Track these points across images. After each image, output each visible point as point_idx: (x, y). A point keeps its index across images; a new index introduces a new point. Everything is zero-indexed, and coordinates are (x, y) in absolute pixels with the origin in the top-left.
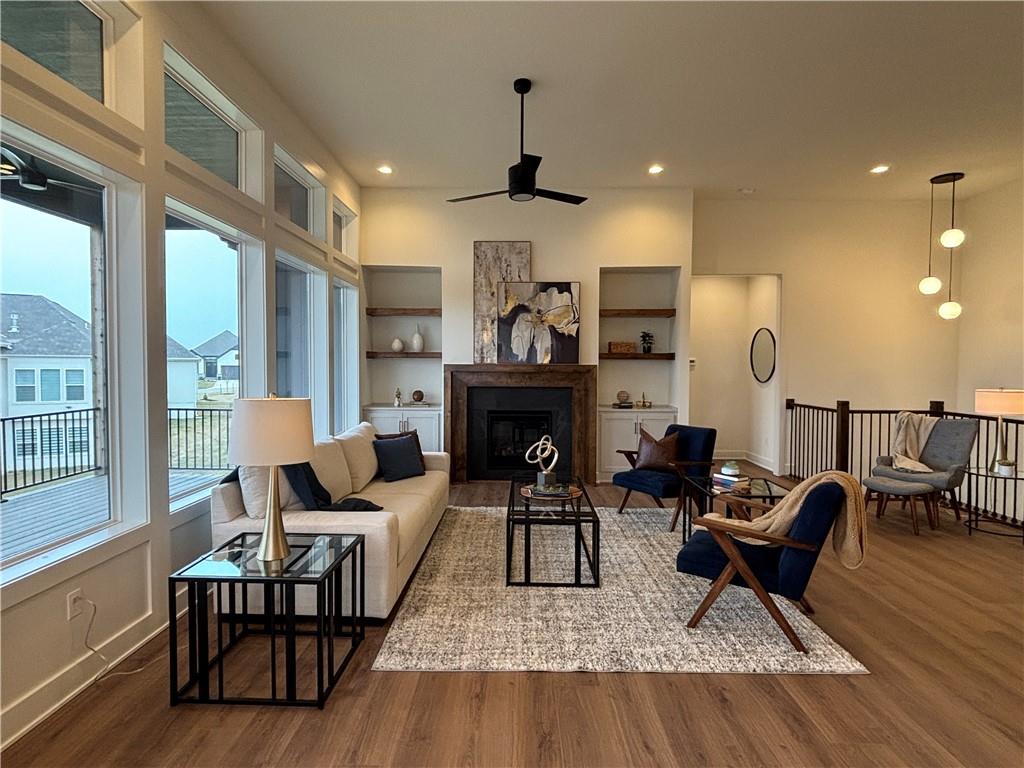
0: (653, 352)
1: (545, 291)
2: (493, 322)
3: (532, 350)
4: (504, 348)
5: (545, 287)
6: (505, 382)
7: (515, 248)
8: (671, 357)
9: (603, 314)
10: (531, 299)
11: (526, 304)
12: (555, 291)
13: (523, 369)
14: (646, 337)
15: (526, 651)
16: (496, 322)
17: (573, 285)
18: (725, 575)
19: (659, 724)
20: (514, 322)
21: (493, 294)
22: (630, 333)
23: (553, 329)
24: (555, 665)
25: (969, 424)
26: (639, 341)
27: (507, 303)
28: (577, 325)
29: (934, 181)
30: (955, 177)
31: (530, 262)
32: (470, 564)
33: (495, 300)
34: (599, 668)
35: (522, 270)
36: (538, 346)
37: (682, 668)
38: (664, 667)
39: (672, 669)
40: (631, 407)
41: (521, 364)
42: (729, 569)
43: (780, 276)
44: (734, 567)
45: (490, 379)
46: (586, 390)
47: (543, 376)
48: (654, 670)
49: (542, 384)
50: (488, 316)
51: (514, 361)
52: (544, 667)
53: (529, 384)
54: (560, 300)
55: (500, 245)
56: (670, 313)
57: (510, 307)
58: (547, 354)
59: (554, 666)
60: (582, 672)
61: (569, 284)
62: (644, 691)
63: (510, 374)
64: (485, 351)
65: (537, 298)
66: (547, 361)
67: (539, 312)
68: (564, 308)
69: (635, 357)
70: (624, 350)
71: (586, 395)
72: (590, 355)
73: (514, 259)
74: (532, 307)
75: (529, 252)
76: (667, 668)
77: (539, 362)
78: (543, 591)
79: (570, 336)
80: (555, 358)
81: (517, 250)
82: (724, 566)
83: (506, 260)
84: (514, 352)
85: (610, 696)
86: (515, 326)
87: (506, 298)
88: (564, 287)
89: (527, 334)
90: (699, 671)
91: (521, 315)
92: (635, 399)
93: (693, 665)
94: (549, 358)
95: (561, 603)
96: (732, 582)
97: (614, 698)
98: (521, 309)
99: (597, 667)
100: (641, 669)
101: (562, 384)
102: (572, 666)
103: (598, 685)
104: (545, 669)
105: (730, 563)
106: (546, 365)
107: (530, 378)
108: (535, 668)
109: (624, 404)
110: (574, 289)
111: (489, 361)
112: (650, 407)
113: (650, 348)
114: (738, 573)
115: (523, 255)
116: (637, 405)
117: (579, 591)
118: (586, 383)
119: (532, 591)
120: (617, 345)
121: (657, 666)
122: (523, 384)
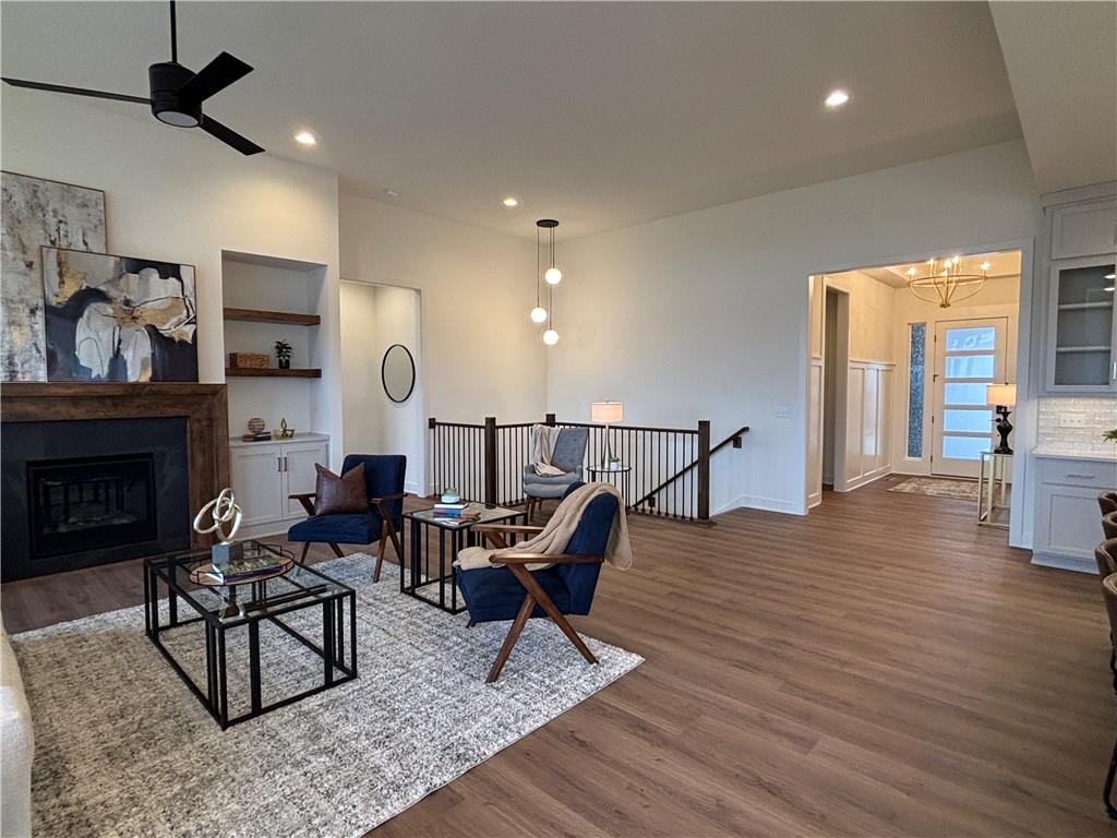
0: (291, 367)
1: (136, 272)
2: (33, 312)
3: (117, 361)
4: (60, 357)
5: (137, 265)
6: (64, 411)
7: (74, 197)
8: (317, 374)
9: (230, 315)
10: (111, 282)
11: (102, 288)
12: (154, 275)
13: (100, 390)
14: (282, 348)
15: (341, 808)
16: (40, 314)
17: (182, 269)
18: (525, 610)
19: (557, 804)
20: (81, 315)
21: (30, 265)
22: (261, 341)
23: (154, 332)
24: (396, 804)
25: (580, 431)
26: (273, 353)
27: (62, 282)
28: (193, 327)
29: (540, 223)
30: (551, 224)
31: (105, 223)
32: (122, 722)
33: (35, 274)
34: (448, 778)
35: (90, 234)
36: (128, 355)
37: (524, 729)
38: (508, 738)
39: (517, 737)
40: (269, 438)
41: (98, 382)
42: (529, 602)
43: (418, 291)
44: (534, 599)
45: (32, 409)
46: (210, 419)
47: (137, 402)
48: (502, 747)
49: (134, 413)
50: (22, 301)
51: (86, 379)
52: (385, 816)
53: (112, 414)
54: (161, 289)
55: (41, 185)
56: (313, 321)
57: (70, 289)
58: (144, 368)
59: (395, 807)
60: (432, 795)
61: (178, 266)
62: (511, 776)
63: (75, 400)
64: (17, 360)
65: (122, 281)
66: (145, 377)
67: (127, 302)
68: (170, 301)
69: (271, 374)
70: (255, 364)
71: (210, 426)
72: (212, 370)
73: (71, 212)
74: (113, 293)
75: (102, 208)
76: (512, 738)
77: (132, 379)
78: (288, 712)
79: (182, 343)
80: (159, 373)
81: (79, 201)
82: (523, 601)
83: (55, 212)
84: (82, 363)
85: (485, 804)
86: (81, 323)
87: (61, 274)
88: (170, 270)
89: (106, 335)
90: (539, 725)
91: (93, 305)
92: (272, 426)
93: (530, 721)
94: (149, 374)
95: (327, 718)
96: (533, 616)
97: (492, 804)
98: (90, 296)
99: (445, 778)
100: (490, 754)
101: (171, 412)
102: (417, 793)
103: (463, 799)
104: (388, 818)
105: (528, 596)
106: (144, 385)
107: (115, 405)
108: (373, 822)
109: (258, 435)
110: (185, 273)
111: (28, 379)
112: (291, 436)
113: (288, 362)
114: (537, 604)
115: (91, 211)
116: (276, 436)
117: (335, 692)
118: (209, 410)
119: (271, 720)
120: (245, 357)
121: (502, 741)
122: (101, 415)
